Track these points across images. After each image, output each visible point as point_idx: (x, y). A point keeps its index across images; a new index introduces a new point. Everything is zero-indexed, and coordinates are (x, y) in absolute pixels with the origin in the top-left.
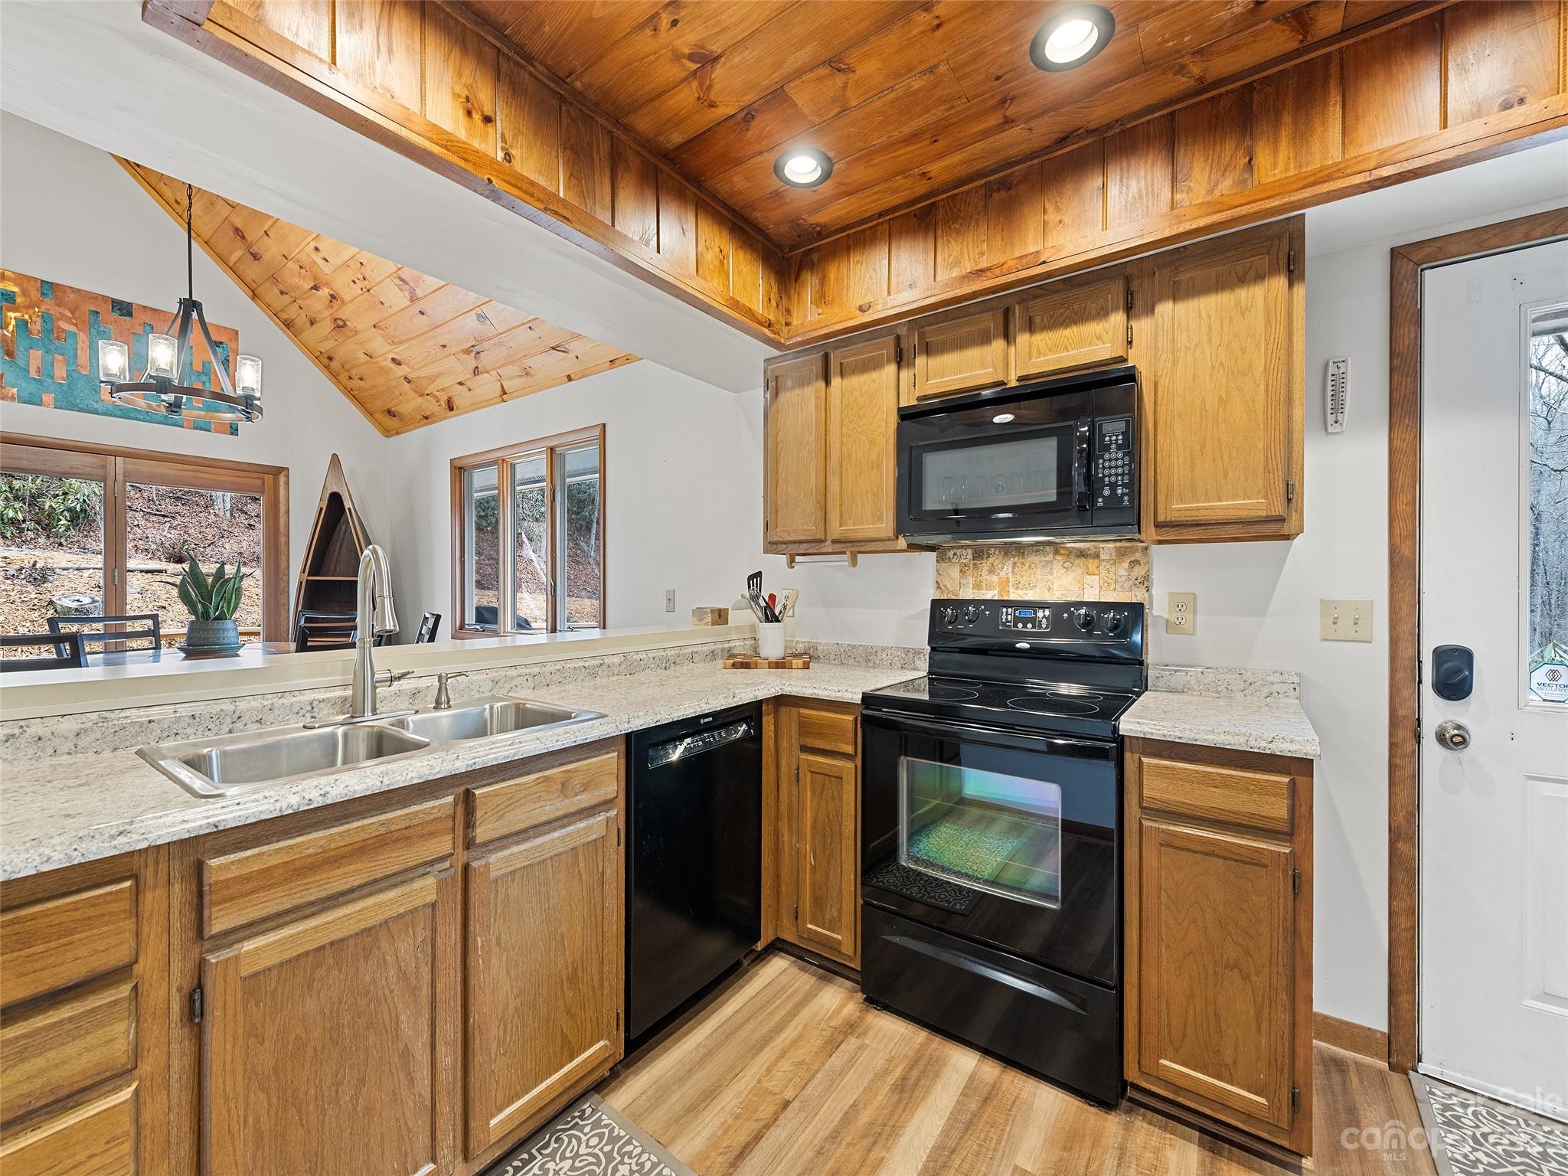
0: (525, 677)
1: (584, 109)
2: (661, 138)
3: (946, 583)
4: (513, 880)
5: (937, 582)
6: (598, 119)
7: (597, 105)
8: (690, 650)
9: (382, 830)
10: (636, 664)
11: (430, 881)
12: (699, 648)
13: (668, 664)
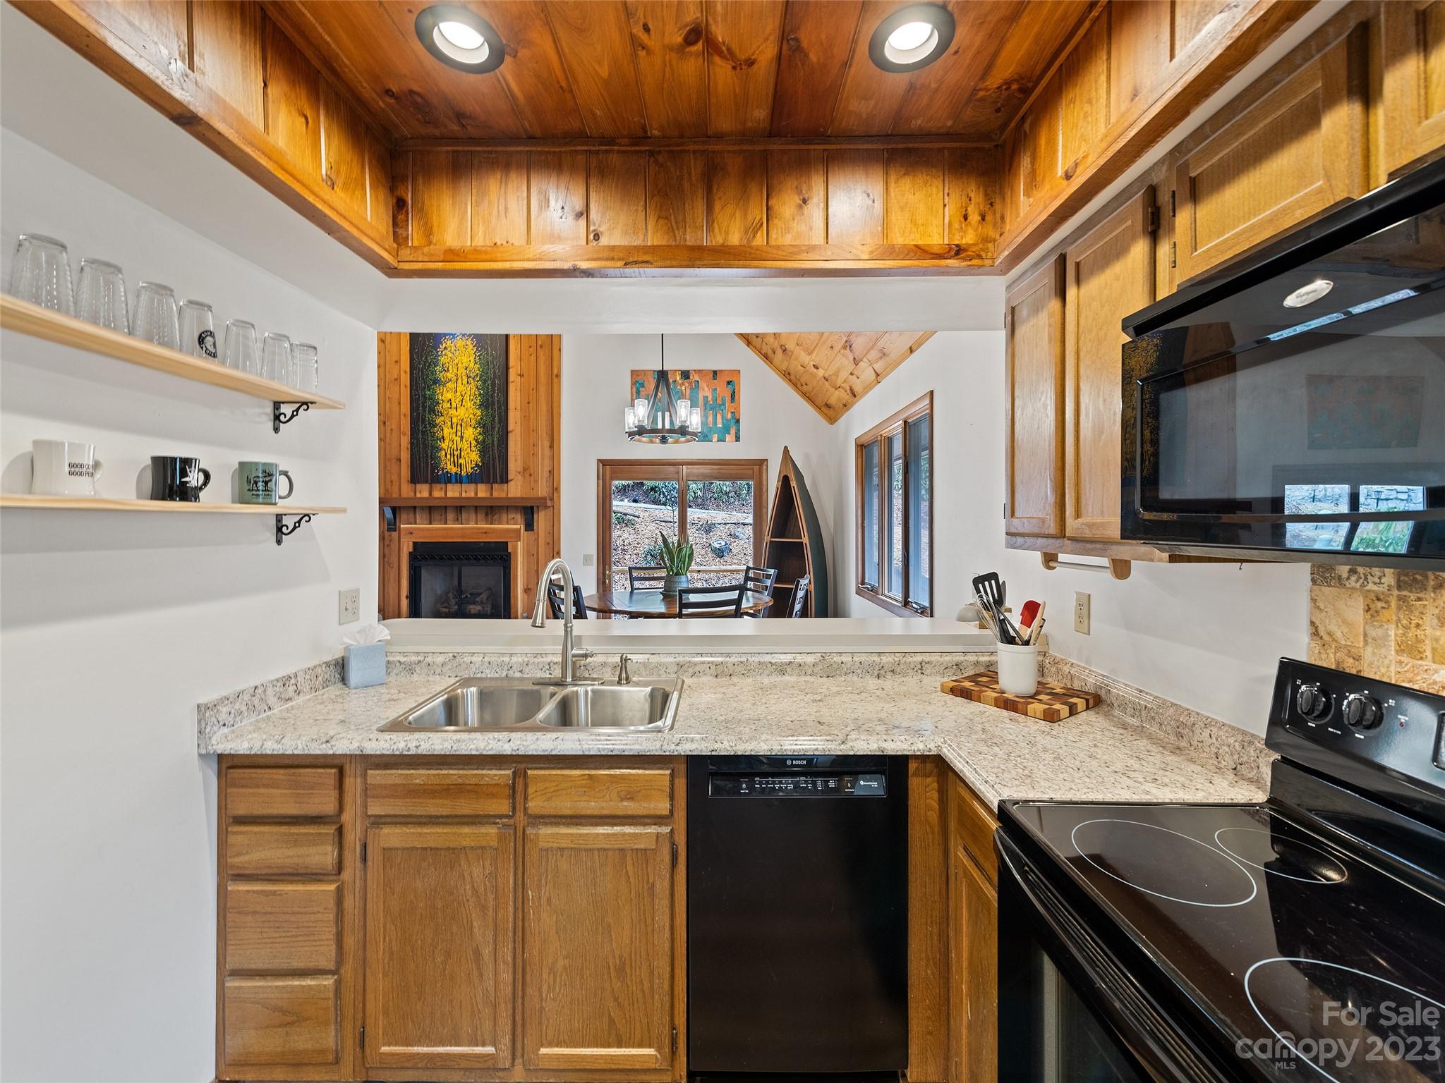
0: (708, 665)
1: (671, 148)
2: (750, 124)
3: (1333, 628)
4: (562, 856)
5: (1312, 623)
6: (687, 148)
7: (682, 136)
8: (919, 658)
9: (460, 781)
10: (835, 666)
11: (493, 830)
12: (935, 658)
13: (883, 672)
